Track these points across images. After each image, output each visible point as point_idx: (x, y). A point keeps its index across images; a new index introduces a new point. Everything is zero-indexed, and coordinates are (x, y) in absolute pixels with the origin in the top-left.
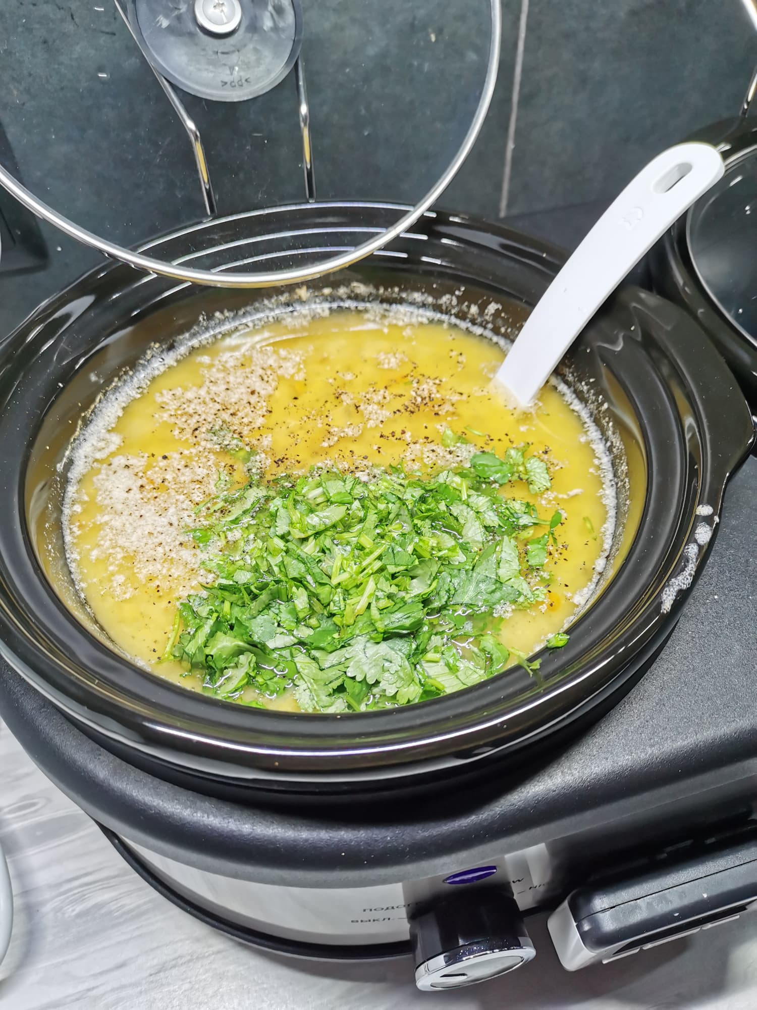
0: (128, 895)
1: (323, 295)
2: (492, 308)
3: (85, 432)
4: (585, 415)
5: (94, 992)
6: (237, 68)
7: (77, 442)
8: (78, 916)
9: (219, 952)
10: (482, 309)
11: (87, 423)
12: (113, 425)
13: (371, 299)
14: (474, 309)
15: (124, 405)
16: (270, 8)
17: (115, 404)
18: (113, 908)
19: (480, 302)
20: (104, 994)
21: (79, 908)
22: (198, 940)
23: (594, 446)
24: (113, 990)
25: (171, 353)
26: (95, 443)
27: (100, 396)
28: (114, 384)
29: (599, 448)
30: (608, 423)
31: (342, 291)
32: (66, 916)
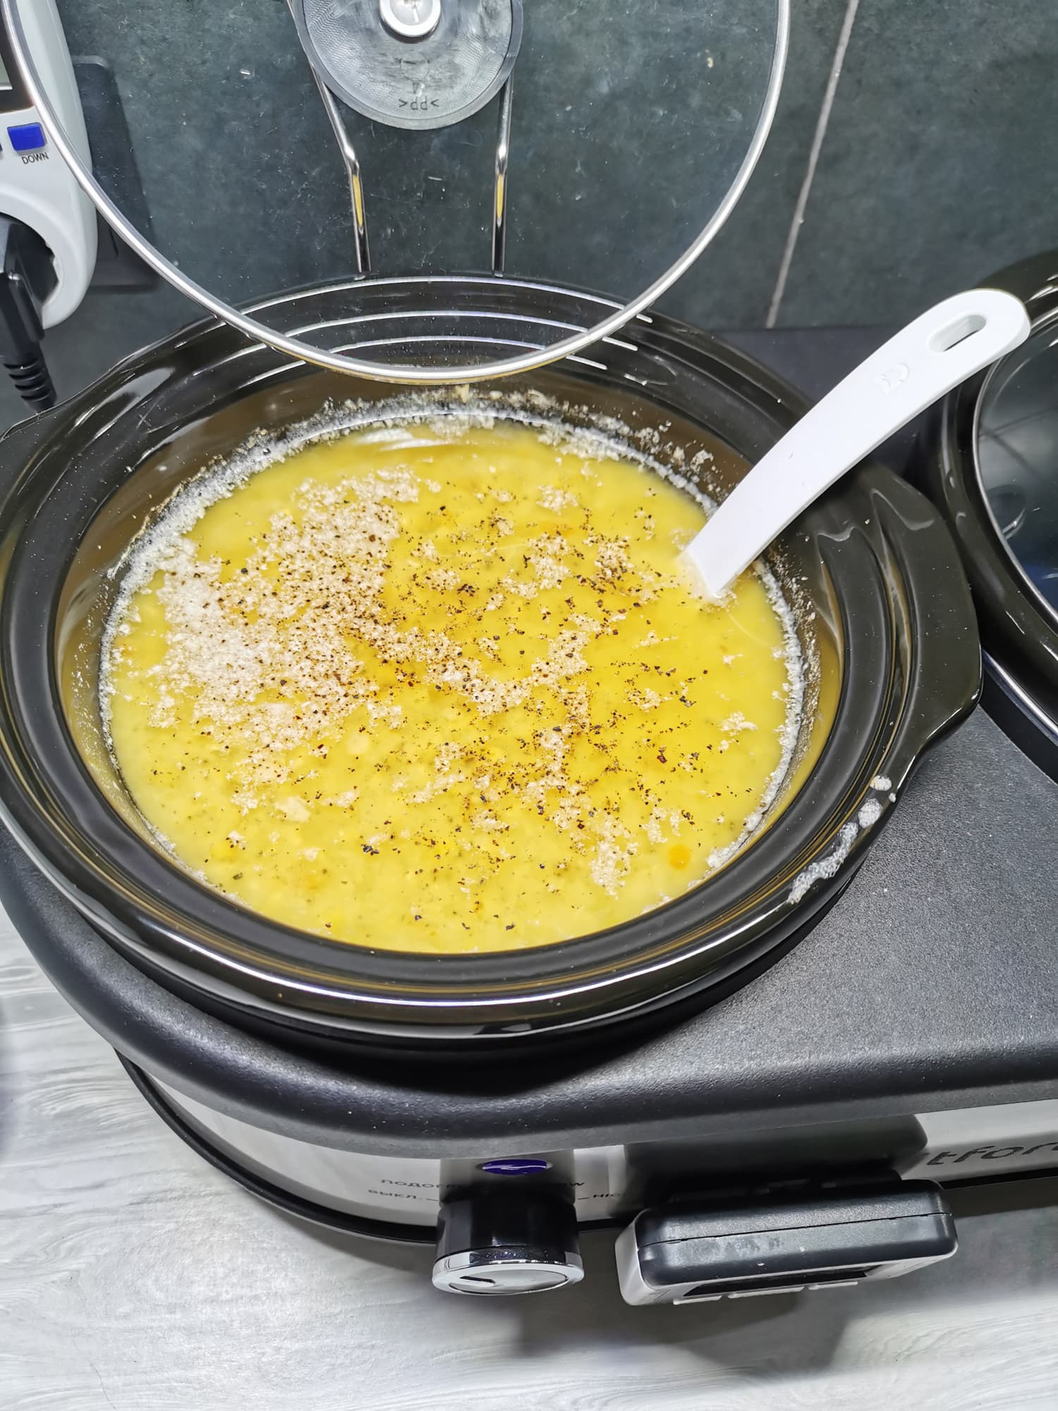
0: (123, 1104)
1: (489, 399)
2: (702, 456)
3: (153, 532)
4: (788, 621)
5: (61, 1210)
6: (423, 86)
7: (140, 543)
8: (59, 1116)
9: (217, 1194)
10: (689, 455)
11: (156, 520)
12: (190, 529)
13: (550, 415)
14: (679, 454)
15: (208, 504)
16: (480, 9)
17: (197, 500)
18: (101, 1116)
19: (688, 445)
20: (72, 1215)
21: (60, 1108)
22: (195, 1174)
23: (788, 666)
24: (85, 1212)
25: (281, 445)
26: (162, 549)
27: (179, 488)
28: (199, 475)
29: (795, 669)
30: (811, 638)
31: (515, 398)
32: (44, 1113)
